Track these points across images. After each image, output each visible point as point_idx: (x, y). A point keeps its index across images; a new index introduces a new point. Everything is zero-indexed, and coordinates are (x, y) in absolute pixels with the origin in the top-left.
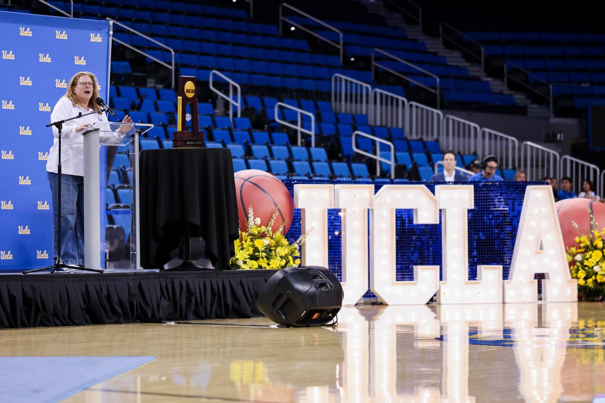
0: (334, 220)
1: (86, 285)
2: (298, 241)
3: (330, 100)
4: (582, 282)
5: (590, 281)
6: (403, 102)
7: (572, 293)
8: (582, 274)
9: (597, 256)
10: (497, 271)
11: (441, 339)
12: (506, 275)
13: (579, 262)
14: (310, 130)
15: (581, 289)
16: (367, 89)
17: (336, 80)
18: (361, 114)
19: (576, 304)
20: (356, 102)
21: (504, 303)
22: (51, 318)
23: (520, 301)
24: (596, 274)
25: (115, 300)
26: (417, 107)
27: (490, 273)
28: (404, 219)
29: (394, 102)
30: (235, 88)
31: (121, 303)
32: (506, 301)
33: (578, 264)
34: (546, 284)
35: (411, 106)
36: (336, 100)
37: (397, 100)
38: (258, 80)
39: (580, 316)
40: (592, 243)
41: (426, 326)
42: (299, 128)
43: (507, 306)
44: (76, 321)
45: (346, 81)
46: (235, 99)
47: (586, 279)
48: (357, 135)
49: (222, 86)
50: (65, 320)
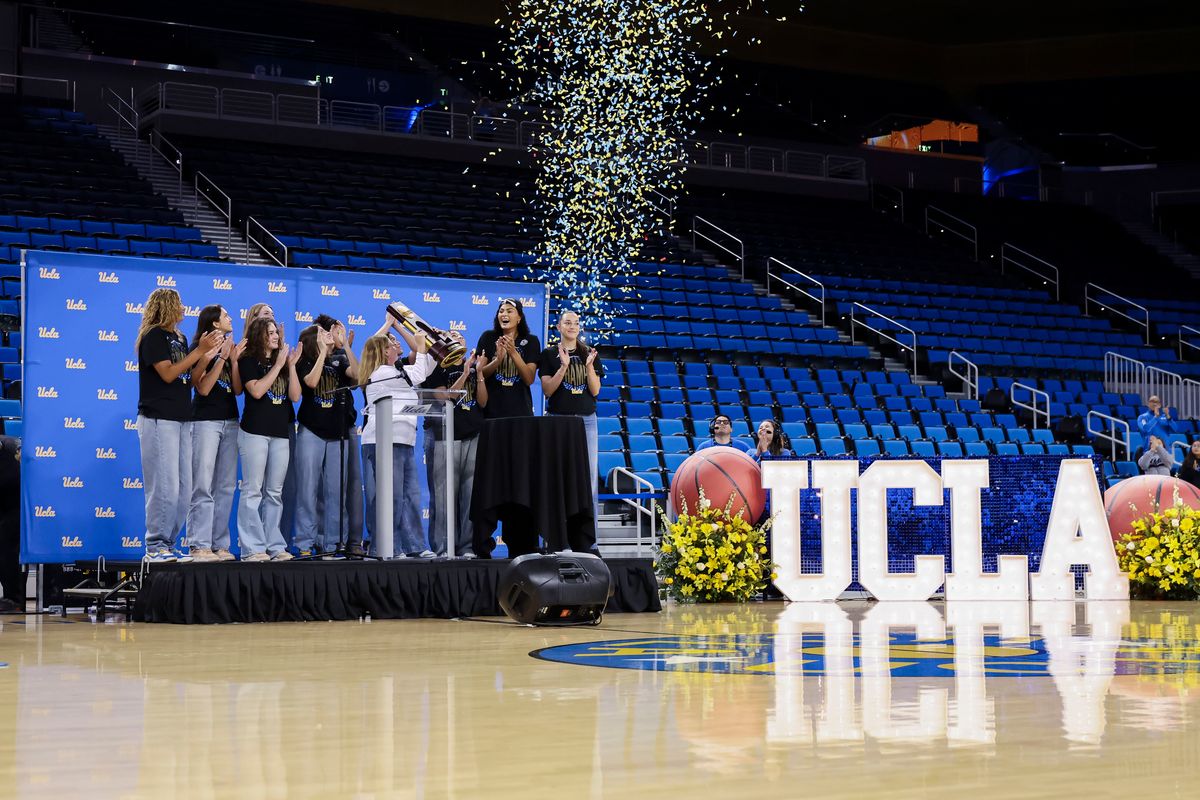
0: (810, 503)
1: (356, 574)
2: (763, 526)
3: (1103, 380)
4: (1133, 577)
5: (1141, 574)
6: (1177, 379)
7: (1122, 589)
8: (1134, 567)
9: (1152, 543)
10: (1022, 561)
11: (950, 642)
12: (1034, 567)
13: (1131, 551)
14: (1046, 411)
15: (1133, 584)
16: (1140, 366)
17: (1108, 359)
18: (1135, 394)
19: (1127, 604)
20: (1129, 381)
21: (1030, 600)
22: (298, 612)
23: (1051, 598)
24: (1149, 566)
25: (396, 590)
26: (1192, 384)
27: (1012, 565)
28: (899, 500)
29: (1168, 380)
30: (973, 369)
31: (404, 595)
32: (1034, 598)
33: (1129, 553)
34: (1088, 578)
35: (1186, 383)
36: (1109, 380)
37: (1171, 377)
38: (1004, 360)
39: (1134, 617)
40: (1149, 528)
41: (929, 627)
42: (1034, 409)
43: (1034, 603)
44: (336, 616)
45: (1119, 359)
46: (973, 381)
47: (1138, 571)
48: (1092, 415)
49: (961, 367)
50: (319, 613)
